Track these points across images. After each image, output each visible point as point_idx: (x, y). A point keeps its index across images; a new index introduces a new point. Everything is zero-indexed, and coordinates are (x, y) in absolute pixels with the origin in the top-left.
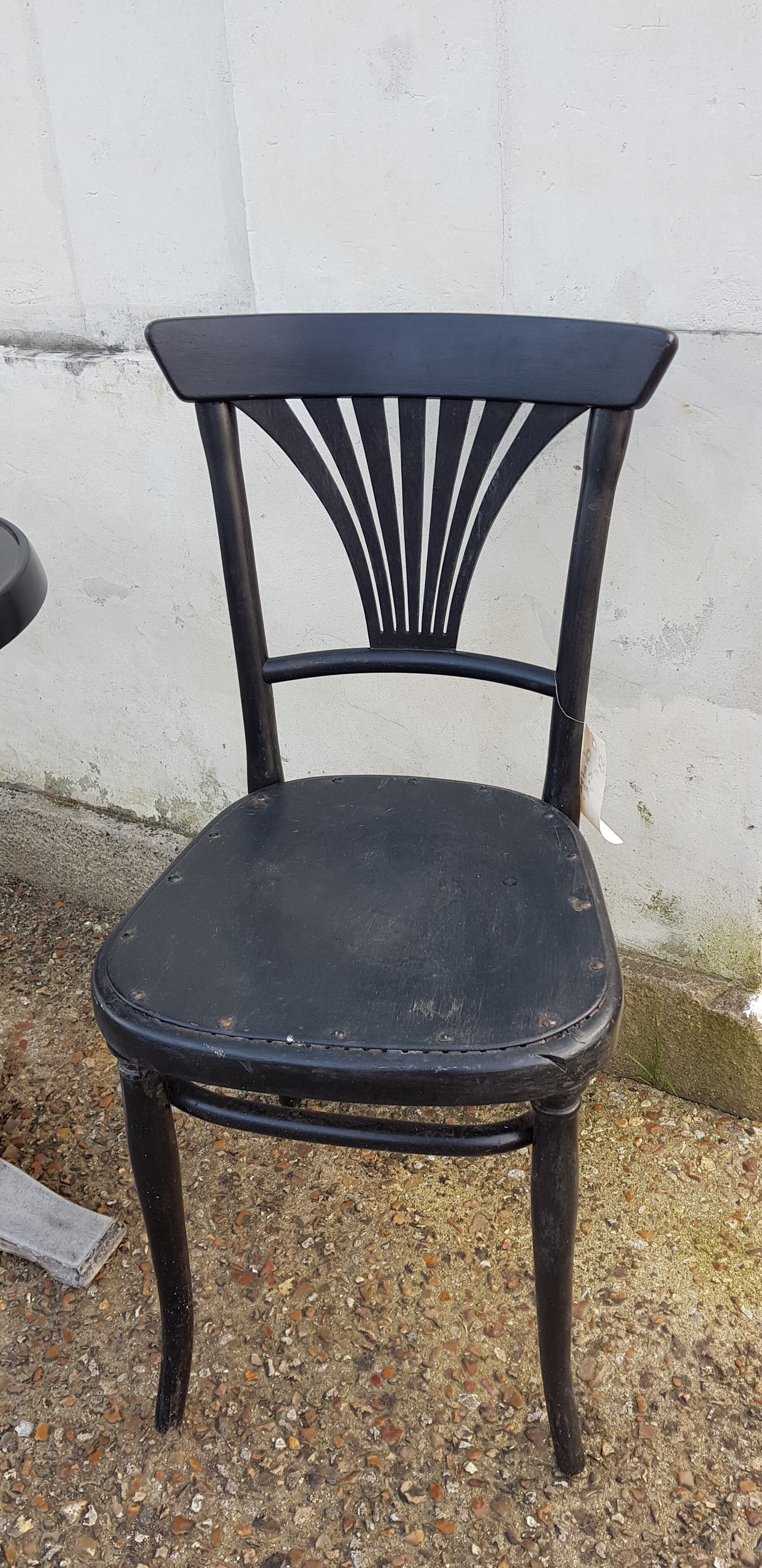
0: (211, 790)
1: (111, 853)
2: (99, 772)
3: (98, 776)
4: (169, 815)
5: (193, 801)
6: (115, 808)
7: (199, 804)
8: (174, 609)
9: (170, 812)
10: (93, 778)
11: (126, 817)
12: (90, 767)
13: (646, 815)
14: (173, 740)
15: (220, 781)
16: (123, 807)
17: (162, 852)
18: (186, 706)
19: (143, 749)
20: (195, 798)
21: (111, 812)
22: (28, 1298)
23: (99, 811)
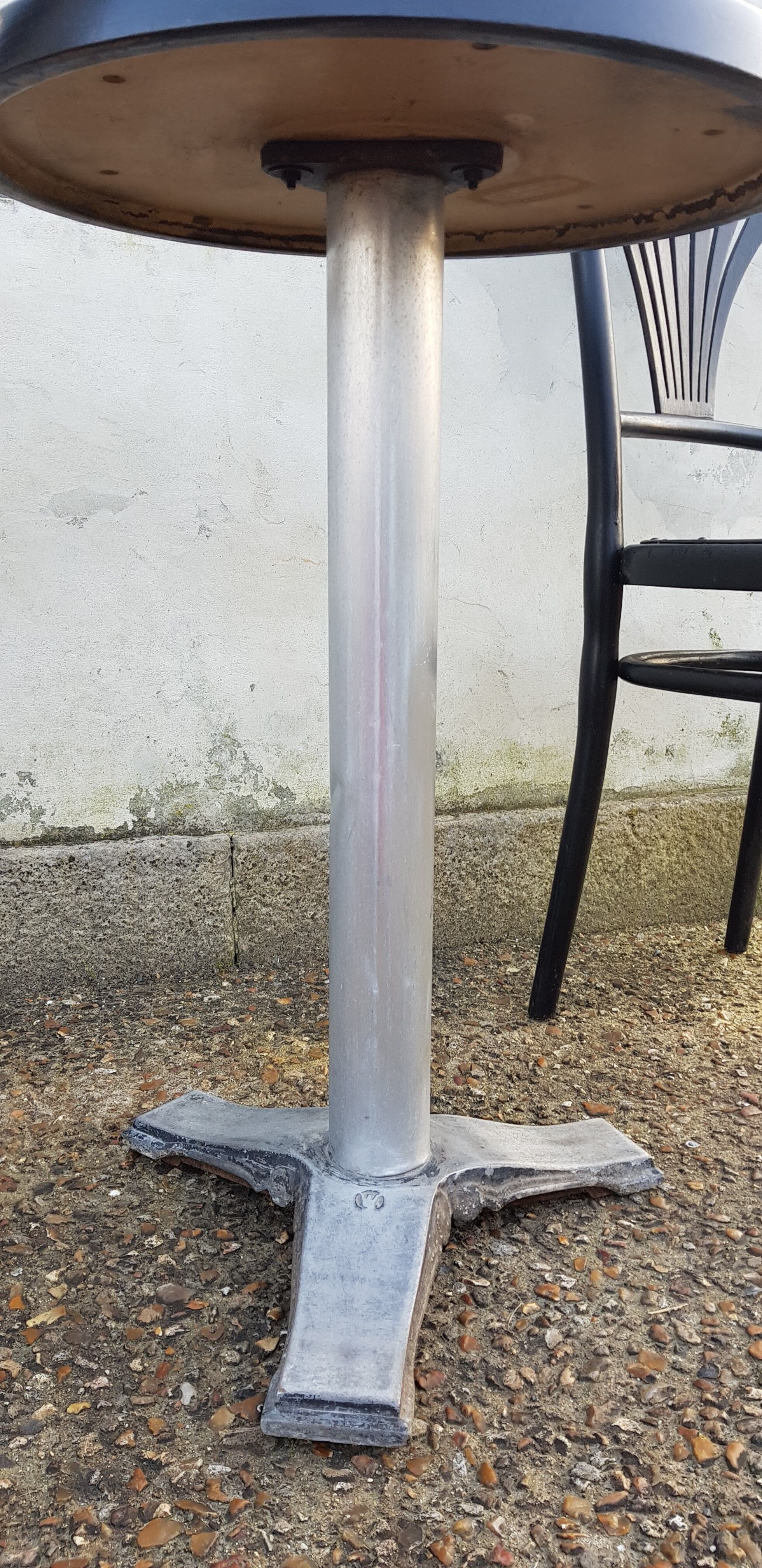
0: (225, 756)
1: (73, 890)
2: (33, 782)
3: (30, 788)
4: (151, 815)
5: (193, 782)
6: (56, 832)
7: (203, 782)
8: (199, 515)
9: (153, 810)
10: (21, 795)
11: (80, 836)
12: (17, 779)
13: (716, 640)
14: (171, 699)
15: (241, 739)
16: (71, 826)
17: (165, 857)
18: (199, 645)
19: (120, 726)
20: (197, 775)
21: (48, 840)
22: (626, 1223)
23: (26, 843)
